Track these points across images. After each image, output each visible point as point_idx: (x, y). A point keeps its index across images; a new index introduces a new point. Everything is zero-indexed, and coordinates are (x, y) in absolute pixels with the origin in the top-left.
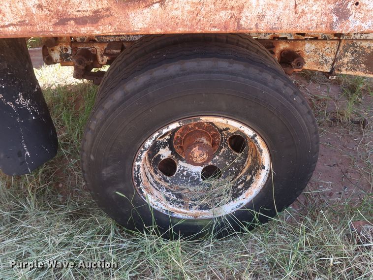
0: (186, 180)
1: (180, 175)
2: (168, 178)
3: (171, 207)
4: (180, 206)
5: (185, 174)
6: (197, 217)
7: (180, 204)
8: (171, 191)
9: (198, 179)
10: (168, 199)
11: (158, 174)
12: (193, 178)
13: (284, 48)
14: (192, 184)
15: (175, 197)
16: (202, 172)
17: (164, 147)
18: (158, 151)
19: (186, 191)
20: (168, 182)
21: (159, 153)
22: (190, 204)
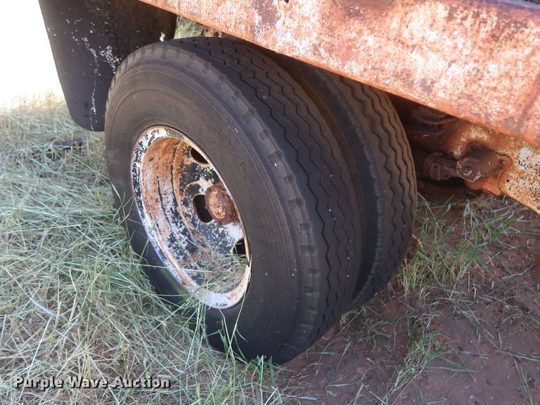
0: (217, 240)
1: (214, 227)
2: (198, 222)
3: (165, 249)
4: (178, 258)
5: (220, 232)
6: (185, 284)
7: (181, 257)
8: (189, 236)
9: (230, 248)
10: (172, 240)
11: (189, 209)
12: (225, 242)
13: (477, 137)
14: (220, 250)
15: (184, 246)
16: (238, 242)
17: (207, 179)
18: (198, 179)
19: (205, 250)
20: (195, 225)
21: (198, 182)
22: (192, 265)
